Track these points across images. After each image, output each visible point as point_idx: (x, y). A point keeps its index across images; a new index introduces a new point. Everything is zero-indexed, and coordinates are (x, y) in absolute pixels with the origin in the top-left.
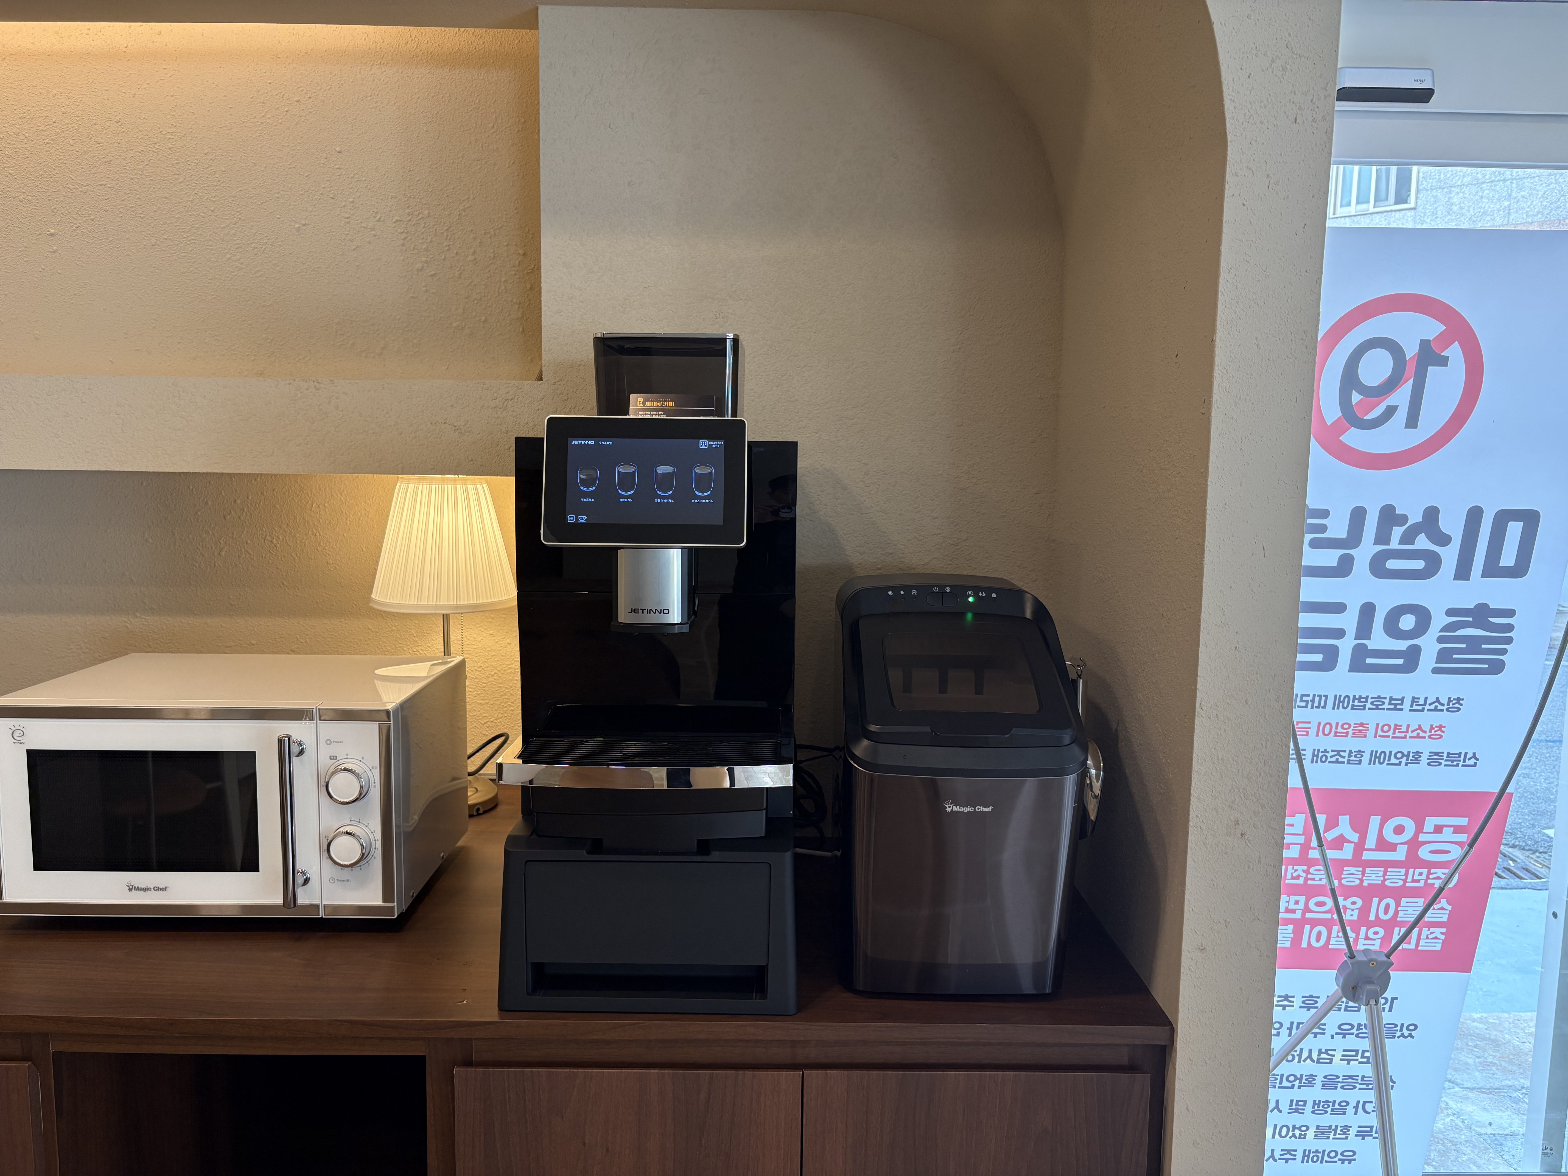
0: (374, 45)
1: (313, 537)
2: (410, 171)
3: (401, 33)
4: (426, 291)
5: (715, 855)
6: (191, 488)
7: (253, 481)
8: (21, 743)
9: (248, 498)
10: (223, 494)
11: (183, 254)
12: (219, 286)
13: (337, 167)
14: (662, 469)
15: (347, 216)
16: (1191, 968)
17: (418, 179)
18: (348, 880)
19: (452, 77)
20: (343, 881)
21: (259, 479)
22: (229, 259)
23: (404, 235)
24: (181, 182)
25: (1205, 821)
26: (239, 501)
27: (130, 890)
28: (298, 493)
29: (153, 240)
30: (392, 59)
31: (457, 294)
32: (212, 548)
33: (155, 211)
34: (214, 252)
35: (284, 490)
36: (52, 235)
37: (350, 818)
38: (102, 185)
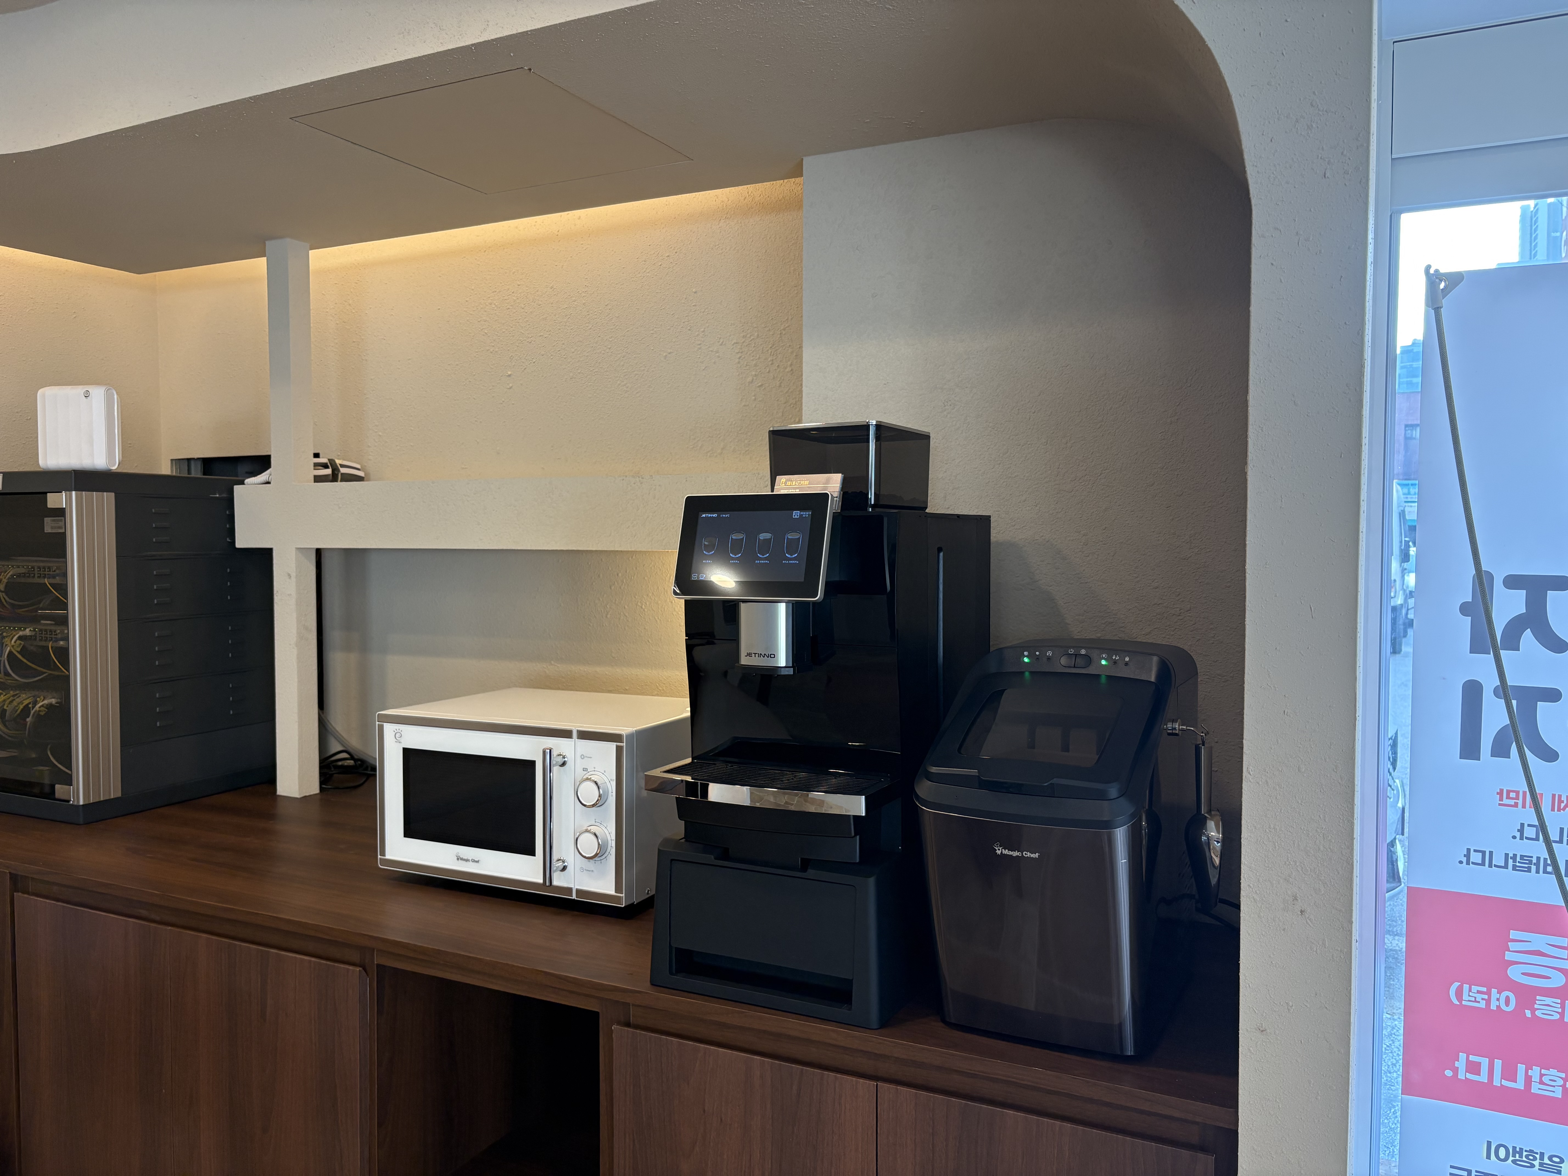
0: (722, 204)
2: (745, 301)
4: (755, 400)
6: (589, 564)
7: (630, 559)
8: (399, 742)
12: (612, 406)
13: (694, 304)
14: (763, 536)
16: (1251, 1049)
18: (592, 871)
20: (589, 871)
24: (590, 329)
25: (1258, 892)
27: (458, 859)
29: (571, 374)
30: (734, 214)
32: (601, 611)
36: (509, 376)
37: (595, 820)
38: (541, 336)
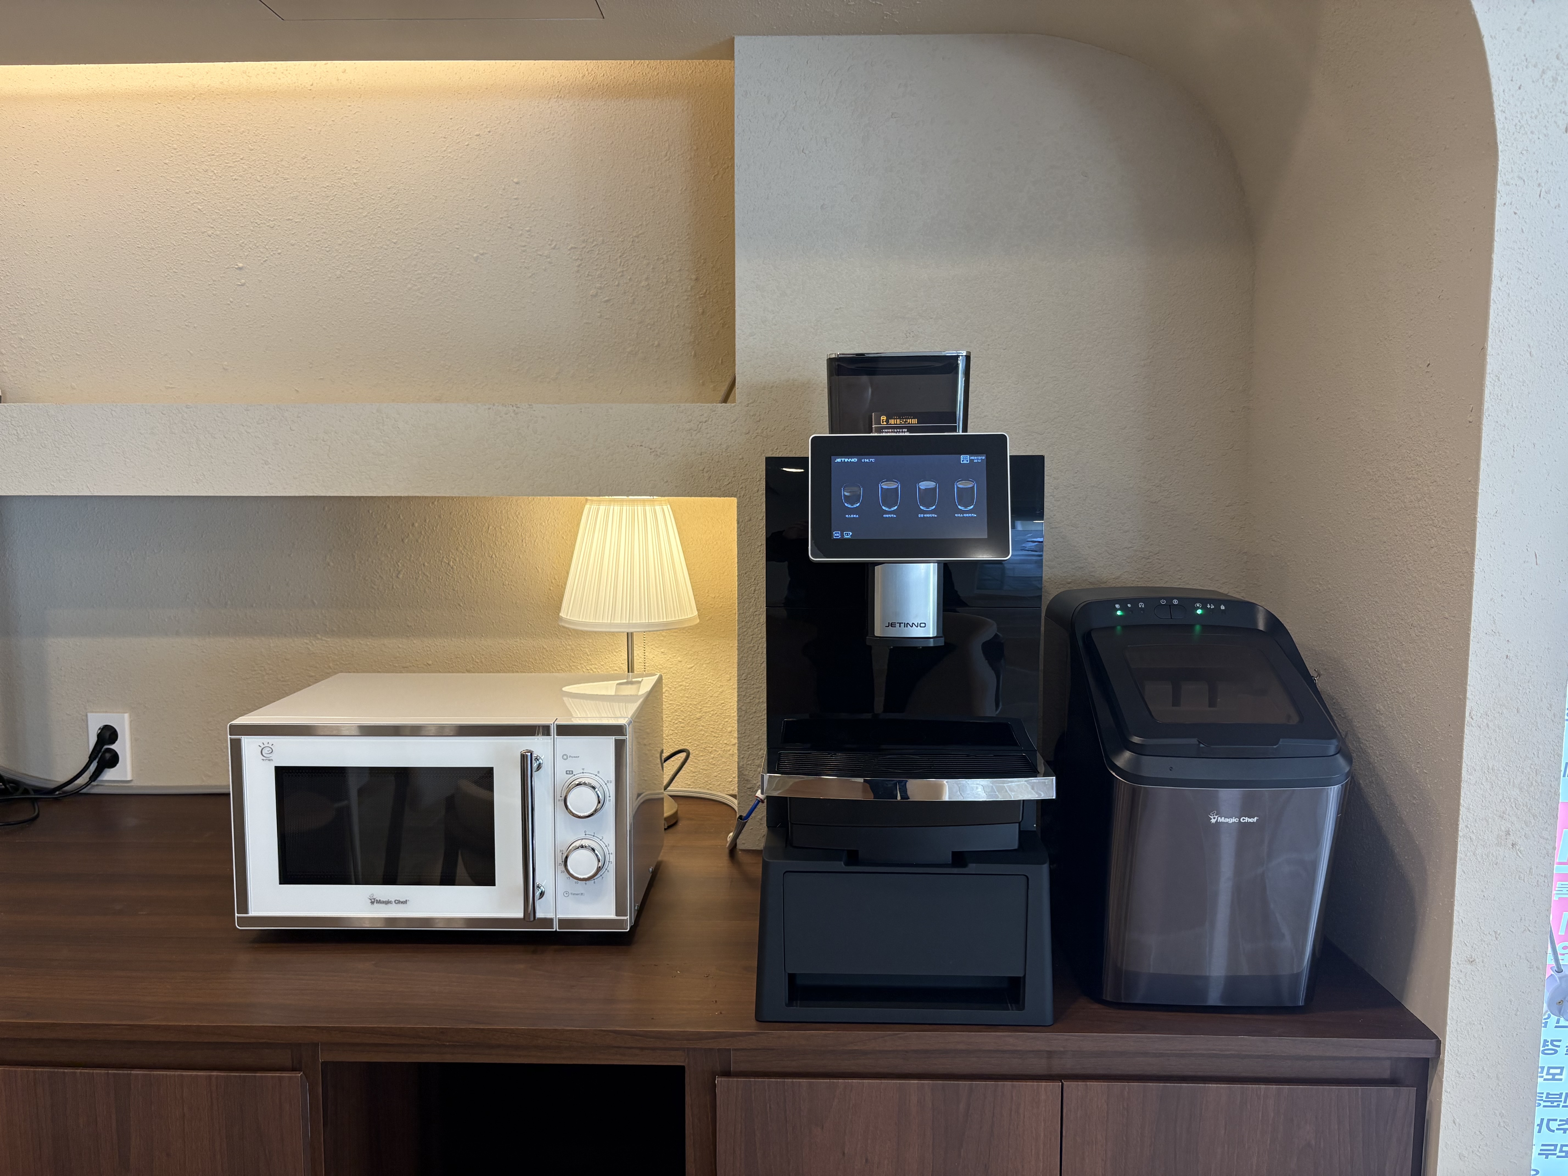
1: (489, 559)
2: (585, 199)
3: (578, 67)
4: (601, 317)
5: (972, 867)
6: (371, 512)
7: (431, 505)
8: (269, 760)
9: (425, 521)
10: (402, 518)
11: (367, 286)
13: (515, 197)
14: (924, 485)
15: (523, 244)
16: (1461, 980)
17: (592, 207)
18: (582, 894)
19: (626, 107)
20: (577, 894)
21: (436, 503)
22: (410, 289)
23: (578, 263)
24: (366, 216)
25: (1475, 831)
26: (416, 525)
27: (372, 903)
28: (474, 516)
31: (630, 319)
32: (390, 570)
33: (340, 245)
34: (396, 283)
35: (461, 513)
36: (240, 269)
37: (585, 832)
38: (289, 219)
